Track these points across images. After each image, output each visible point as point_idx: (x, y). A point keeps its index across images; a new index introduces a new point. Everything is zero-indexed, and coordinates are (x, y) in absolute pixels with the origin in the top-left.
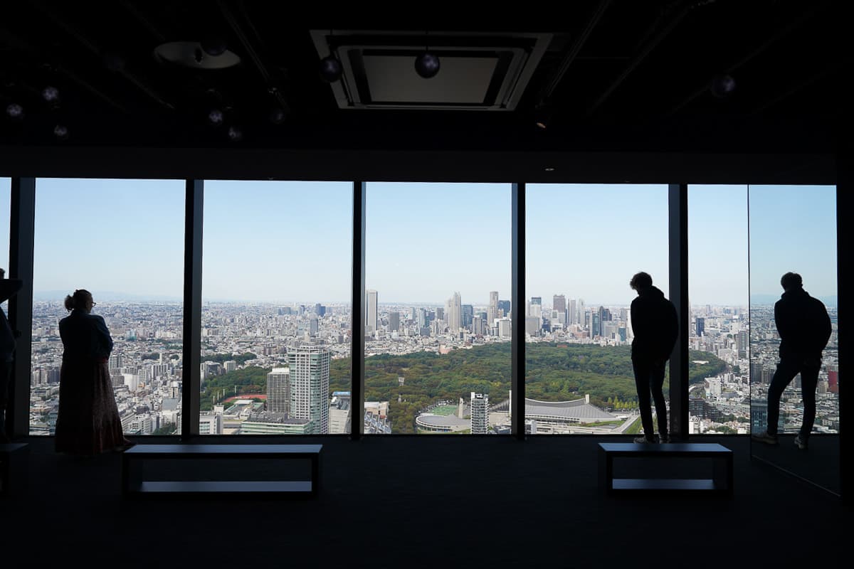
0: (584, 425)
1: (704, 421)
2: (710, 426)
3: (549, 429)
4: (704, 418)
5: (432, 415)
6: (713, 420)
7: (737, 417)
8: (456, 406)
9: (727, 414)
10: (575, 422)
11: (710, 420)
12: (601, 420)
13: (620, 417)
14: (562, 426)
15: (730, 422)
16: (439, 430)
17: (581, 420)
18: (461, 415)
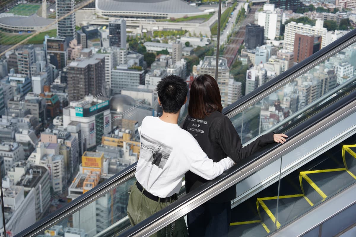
0: (173, 20)
1: (287, 12)
2: (291, 17)
3: (138, 26)
4: (286, 9)
5: (11, 15)
6: (295, 11)
7: (316, 7)
8: (37, 4)
9: (308, 4)
10: (164, 18)
11: (292, 11)
12: (190, 14)
13: (208, 10)
14: (151, 22)
15: (310, 13)
16: (21, 31)
17: (170, 15)
18: (44, 15)
